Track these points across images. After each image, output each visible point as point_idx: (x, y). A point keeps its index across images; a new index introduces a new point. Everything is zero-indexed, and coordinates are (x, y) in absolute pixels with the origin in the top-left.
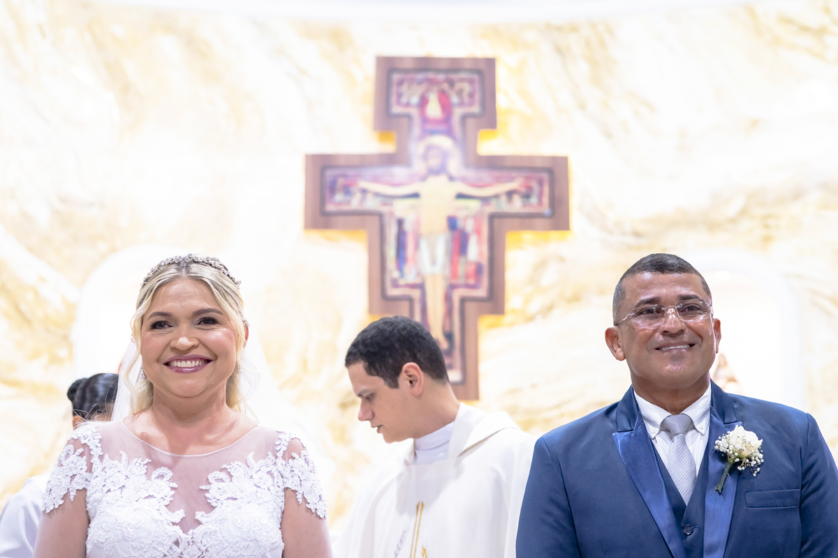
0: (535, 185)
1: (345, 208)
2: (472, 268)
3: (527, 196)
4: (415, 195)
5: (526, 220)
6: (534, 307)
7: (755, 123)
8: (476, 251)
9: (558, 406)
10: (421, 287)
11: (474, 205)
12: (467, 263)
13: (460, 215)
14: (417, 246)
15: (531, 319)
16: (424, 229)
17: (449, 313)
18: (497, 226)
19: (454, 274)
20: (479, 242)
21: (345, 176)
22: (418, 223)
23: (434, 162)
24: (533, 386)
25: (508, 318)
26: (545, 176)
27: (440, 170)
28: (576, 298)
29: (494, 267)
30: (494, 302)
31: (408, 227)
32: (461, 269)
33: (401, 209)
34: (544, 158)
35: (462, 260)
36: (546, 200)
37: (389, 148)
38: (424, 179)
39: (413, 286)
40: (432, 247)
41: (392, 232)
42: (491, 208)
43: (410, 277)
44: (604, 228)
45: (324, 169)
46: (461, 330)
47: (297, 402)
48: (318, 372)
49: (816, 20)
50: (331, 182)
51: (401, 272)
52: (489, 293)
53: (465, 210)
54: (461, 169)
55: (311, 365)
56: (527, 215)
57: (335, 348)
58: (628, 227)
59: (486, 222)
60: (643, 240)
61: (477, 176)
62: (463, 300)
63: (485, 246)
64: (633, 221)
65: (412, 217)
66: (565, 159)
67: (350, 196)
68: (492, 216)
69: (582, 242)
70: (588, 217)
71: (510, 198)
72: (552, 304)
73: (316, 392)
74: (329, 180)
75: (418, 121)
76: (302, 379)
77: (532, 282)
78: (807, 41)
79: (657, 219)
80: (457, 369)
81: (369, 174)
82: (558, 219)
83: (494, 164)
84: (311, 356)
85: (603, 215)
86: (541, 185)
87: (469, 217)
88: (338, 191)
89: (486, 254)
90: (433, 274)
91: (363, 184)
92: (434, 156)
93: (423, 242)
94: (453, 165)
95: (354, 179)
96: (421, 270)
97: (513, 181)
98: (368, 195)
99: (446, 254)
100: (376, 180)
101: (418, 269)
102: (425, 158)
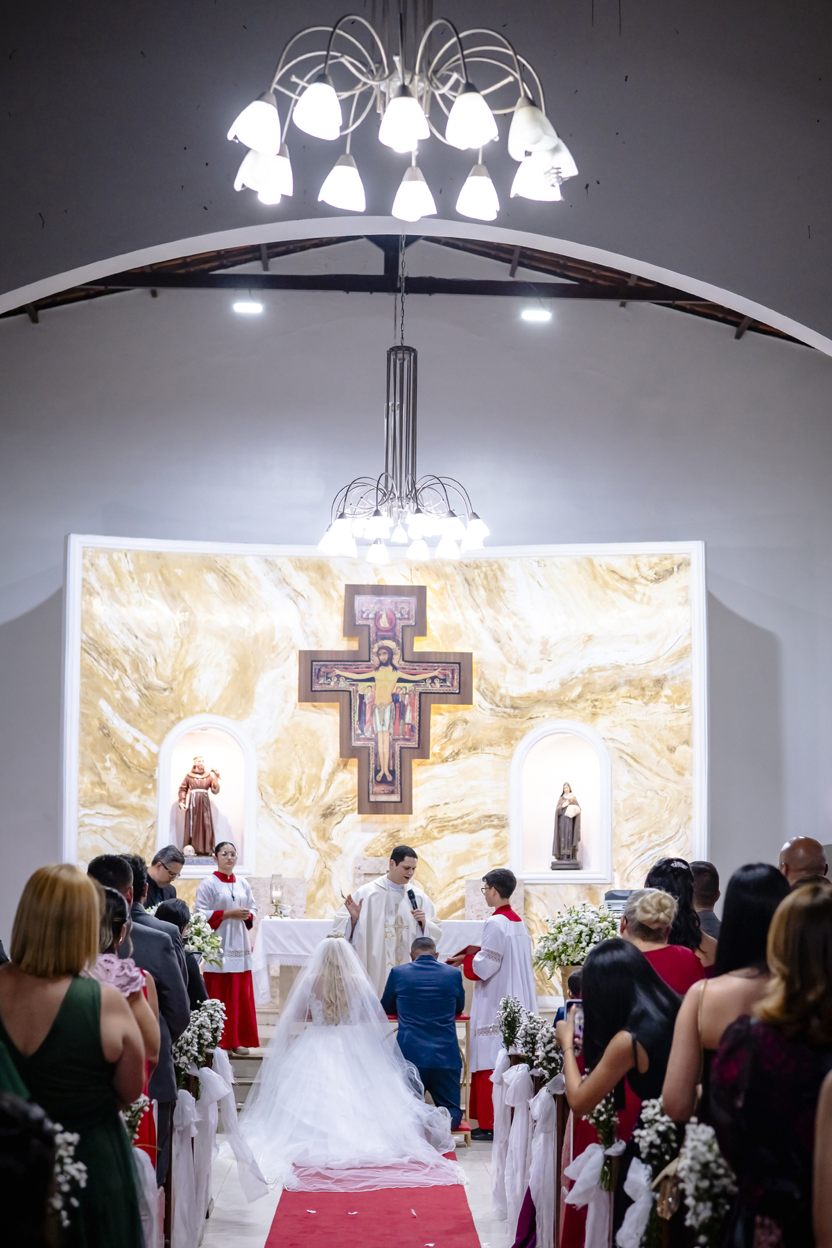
0: (449, 673)
1: (327, 688)
2: (407, 727)
3: (445, 680)
4: (372, 679)
5: (443, 697)
6: (447, 753)
8: (410, 717)
9: (461, 818)
11: (409, 685)
12: (405, 724)
14: (373, 713)
15: (446, 760)
16: (377, 702)
18: (424, 703)
20: (413, 711)
21: (326, 666)
22: (373, 698)
23: (384, 657)
24: (446, 804)
25: (431, 759)
26: (456, 666)
27: (389, 663)
28: (474, 748)
29: (422, 727)
30: (422, 750)
31: (366, 700)
32: (401, 728)
33: (362, 688)
34: (455, 654)
35: (402, 721)
36: (456, 683)
37: (354, 645)
38: (377, 669)
39: (369, 739)
40: (382, 714)
41: (356, 703)
42: (420, 689)
43: (368, 734)
44: (493, 702)
45: (312, 661)
46: (401, 768)
47: (295, 814)
48: (308, 794)
49: (629, 573)
50: (317, 671)
51: (362, 731)
52: (419, 744)
53: (404, 689)
54: (402, 662)
55: (303, 790)
56: (444, 693)
57: (319, 779)
58: (508, 702)
59: (417, 697)
60: (517, 711)
61: (411, 667)
62: (401, 748)
63: (416, 714)
64: (512, 698)
65: (369, 694)
66: (469, 656)
67: (329, 680)
68: (420, 693)
69: (479, 711)
70: (483, 695)
71: (433, 682)
72: (459, 751)
73: (307, 807)
74: (315, 669)
75: (373, 630)
76: (298, 799)
77: (446, 736)
78: (624, 586)
79: (527, 698)
80: (398, 793)
81: (341, 665)
82: (463, 695)
83: (424, 660)
84: (303, 783)
85: (494, 693)
86: (453, 674)
87: (406, 693)
88: (321, 676)
89: (417, 719)
90: (383, 732)
91: (338, 672)
92: (384, 653)
93: (377, 711)
94: (397, 660)
95: (332, 668)
96: (375, 729)
97: (435, 670)
98: (341, 679)
99: (391, 718)
100: (346, 669)
101: (372, 728)
102: (378, 654)
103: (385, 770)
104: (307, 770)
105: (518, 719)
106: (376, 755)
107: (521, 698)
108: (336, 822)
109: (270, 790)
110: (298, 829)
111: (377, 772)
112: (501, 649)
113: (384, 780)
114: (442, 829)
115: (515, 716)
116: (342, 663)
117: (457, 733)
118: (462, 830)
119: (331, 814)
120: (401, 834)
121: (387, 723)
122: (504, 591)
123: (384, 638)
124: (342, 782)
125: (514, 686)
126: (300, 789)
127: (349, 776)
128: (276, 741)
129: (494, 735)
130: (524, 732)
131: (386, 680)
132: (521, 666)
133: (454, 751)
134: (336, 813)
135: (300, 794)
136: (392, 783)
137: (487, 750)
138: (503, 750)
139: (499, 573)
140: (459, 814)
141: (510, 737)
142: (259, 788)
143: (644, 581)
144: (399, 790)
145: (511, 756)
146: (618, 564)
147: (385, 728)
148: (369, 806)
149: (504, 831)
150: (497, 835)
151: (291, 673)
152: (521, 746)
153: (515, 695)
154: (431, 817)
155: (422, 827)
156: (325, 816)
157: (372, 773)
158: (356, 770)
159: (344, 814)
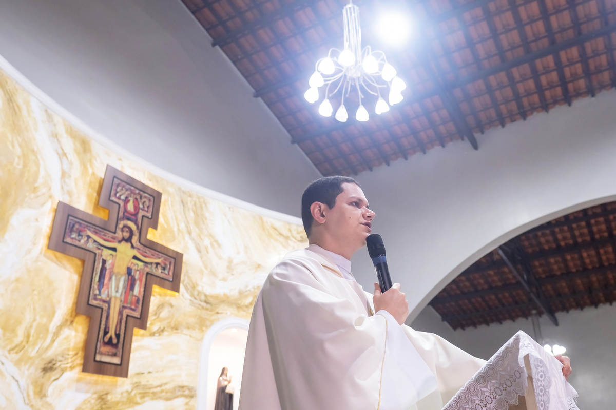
0: (168, 263)
1: (77, 243)
2: (134, 299)
3: (164, 268)
4: (114, 249)
5: (162, 282)
6: (156, 328)
7: (259, 266)
8: (138, 290)
9: (160, 386)
10: (108, 303)
11: (141, 264)
12: (133, 295)
13: (134, 268)
14: (110, 278)
15: (153, 334)
16: (116, 270)
17: (120, 322)
18: (150, 279)
19: (126, 301)
20: (140, 286)
21: (80, 224)
22: (113, 265)
23: (127, 235)
24: (150, 372)
26: (173, 261)
27: (129, 240)
28: (176, 328)
29: (145, 301)
30: (142, 322)
31: (108, 266)
32: (130, 298)
33: (106, 254)
34: (173, 251)
35: (131, 292)
36: (171, 273)
37: (102, 215)
38: (120, 242)
39: (104, 301)
40: (118, 281)
41: (99, 266)
42: (147, 270)
43: (104, 296)
44: (192, 295)
45: (69, 215)
46: (125, 334)
47: (18, 363)
48: (35, 344)
49: (285, 232)
50: (71, 225)
51: (100, 292)
52: (141, 315)
53: (137, 266)
54: (139, 244)
55: (31, 339)
56: (163, 278)
57: (47, 330)
58: (203, 298)
59: (144, 276)
60: (208, 306)
61: (144, 250)
62: (128, 316)
63: (142, 289)
64: (206, 295)
65: (111, 261)
66: (181, 255)
67: (80, 237)
68: (148, 274)
69: (181, 300)
70: (187, 288)
71: (157, 267)
72: (164, 328)
73: (31, 358)
74: (70, 223)
75: (122, 209)
76: (24, 347)
77: (156, 314)
78: (281, 239)
79: (216, 297)
80: (119, 356)
81: (93, 227)
82: (174, 285)
83: (152, 247)
84: (32, 331)
85: (194, 287)
86: (170, 265)
87: (138, 270)
88: (74, 232)
89: (142, 293)
90: (116, 297)
91: (89, 233)
92: (127, 231)
93: (114, 278)
94: (135, 239)
95: (84, 227)
96: (110, 293)
97: (159, 258)
98: (90, 240)
99: (124, 287)
100: (96, 233)
101: (108, 292)
102: (122, 231)
103: (112, 333)
104: (38, 318)
105: (209, 312)
106: (107, 317)
107: (212, 297)
108: (53, 378)
110: (17, 381)
111: (106, 333)
112: (201, 257)
113: (110, 343)
114: (143, 395)
115: (207, 309)
116: (94, 227)
117: (164, 313)
118: (160, 398)
119: (51, 369)
120: (109, 397)
121: (120, 291)
122: (206, 219)
123: (129, 219)
124: (67, 338)
125: (208, 287)
126: (28, 336)
127: (73, 333)
128: (17, 280)
129: (192, 320)
130: (212, 322)
131: (125, 252)
132: (213, 273)
133: (160, 328)
134: (56, 369)
135: (27, 342)
136: (116, 346)
137: (185, 331)
138: (196, 333)
139: (204, 206)
140: (159, 383)
141: (203, 324)
143: (294, 240)
144: (121, 353)
145: (201, 340)
146: (278, 225)
147: (118, 295)
148: (93, 366)
149: (193, 400)
150: (187, 404)
152: (210, 333)
153: (208, 293)
154: (136, 383)
155: (127, 391)
156: (46, 369)
157: (101, 333)
158: (84, 328)
159: (63, 371)
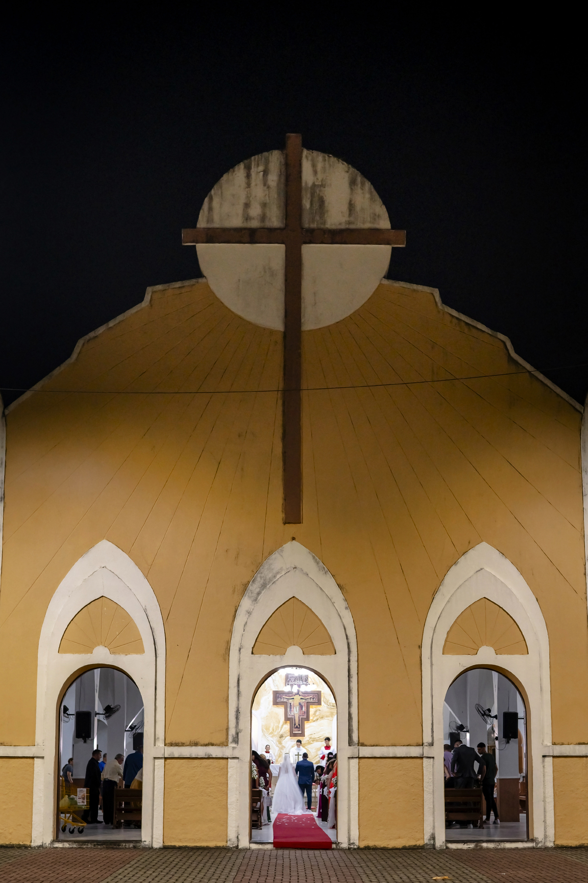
1: (281, 701)
3: (313, 699)
4: (293, 699)
5: (313, 703)
6: (314, 719)
8: (304, 709)
10: (295, 716)
11: (304, 700)
12: (303, 711)
13: (301, 702)
14: (293, 708)
15: (314, 721)
16: (295, 705)
17: (299, 720)
18: (308, 705)
19: (301, 714)
21: (281, 695)
23: (297, 692)
24: (314, 734)
25: (310, 721)
26: (317, 695)
27: (298, 694)
28: (322, 718)
29: (308, 712)
30: (308, 719)
31: (292, 704)
32: (301, 712)
33: (290, 701)
34: (317, 691)
38: (295, 695)
39: (293, 716)
40: (296, 708)
41: (289, 706)
43: (292, 714)
44: (327, 705)
45: (276, 693)
46: (302, 724)
47: (272, 737)
48: (276, 731)
52: (307, 717)
54: (302, 694)
57: (279, 727)
58: (332, 705)
59: (306, 704)
61: (304, 695)
62: (302, 718)
63: (306, 708)
66: (320, 692)
67: (281, 699)
68: (307, 702)
69: (323, 707)
70: (325, 702)
71: (310, 699)
72: (318, 719)
73: (275, 735)
74: (278, 695)
76: (273, 733)
77: (314, 715)
81: (284, 694)
82: (319, 703)
83: (307, 693)
84: (274, 728)
85: (327, 702)
86: (316, 697)
87: (303, 703)
88: (279, 698)
89: (306, 710)
90: (296, 714)
91: (284, 697)
97: (311, 696)
98: (285, 699)
99: (299, 709)
100: (286, 696)
101: (294, 712)
103: (297, 724)
104: (275, 724)
106: (295, 720)
108: (283, 739)
109: (265, 730)
110: (273, 741)
111: (295, 725)
113: (297, 727)
114: (313, 741)
115: (333, 709)
117: (317, 714)
118: (319, 741)
119: (282, 737)
124: (285, 728)
126: (273, 730)
127: (287, 726)
128: (267, 716)
129: (328, 714)
131: (297, 698)
133: (316, 719)
134: (284, 737)
136: (299, 728)
137: (326, 718)
138: (330, 718)
140: (318, 737)
141: (332, 715)
142: (262, 730)
144: (301, 730)
145: (332, 720)
147: (297, 712)
148: (293, 735)
151: (271, 697)
153: (333, 703)
154: (310, 737)
155: (308, 740)
156: (280, 737)
158: (289, 724)
159: (286, 737)
